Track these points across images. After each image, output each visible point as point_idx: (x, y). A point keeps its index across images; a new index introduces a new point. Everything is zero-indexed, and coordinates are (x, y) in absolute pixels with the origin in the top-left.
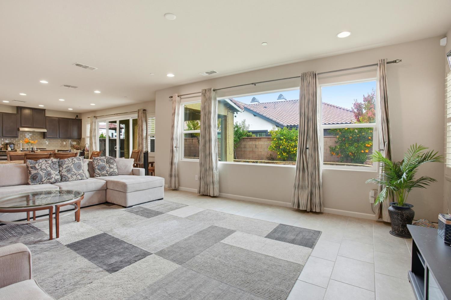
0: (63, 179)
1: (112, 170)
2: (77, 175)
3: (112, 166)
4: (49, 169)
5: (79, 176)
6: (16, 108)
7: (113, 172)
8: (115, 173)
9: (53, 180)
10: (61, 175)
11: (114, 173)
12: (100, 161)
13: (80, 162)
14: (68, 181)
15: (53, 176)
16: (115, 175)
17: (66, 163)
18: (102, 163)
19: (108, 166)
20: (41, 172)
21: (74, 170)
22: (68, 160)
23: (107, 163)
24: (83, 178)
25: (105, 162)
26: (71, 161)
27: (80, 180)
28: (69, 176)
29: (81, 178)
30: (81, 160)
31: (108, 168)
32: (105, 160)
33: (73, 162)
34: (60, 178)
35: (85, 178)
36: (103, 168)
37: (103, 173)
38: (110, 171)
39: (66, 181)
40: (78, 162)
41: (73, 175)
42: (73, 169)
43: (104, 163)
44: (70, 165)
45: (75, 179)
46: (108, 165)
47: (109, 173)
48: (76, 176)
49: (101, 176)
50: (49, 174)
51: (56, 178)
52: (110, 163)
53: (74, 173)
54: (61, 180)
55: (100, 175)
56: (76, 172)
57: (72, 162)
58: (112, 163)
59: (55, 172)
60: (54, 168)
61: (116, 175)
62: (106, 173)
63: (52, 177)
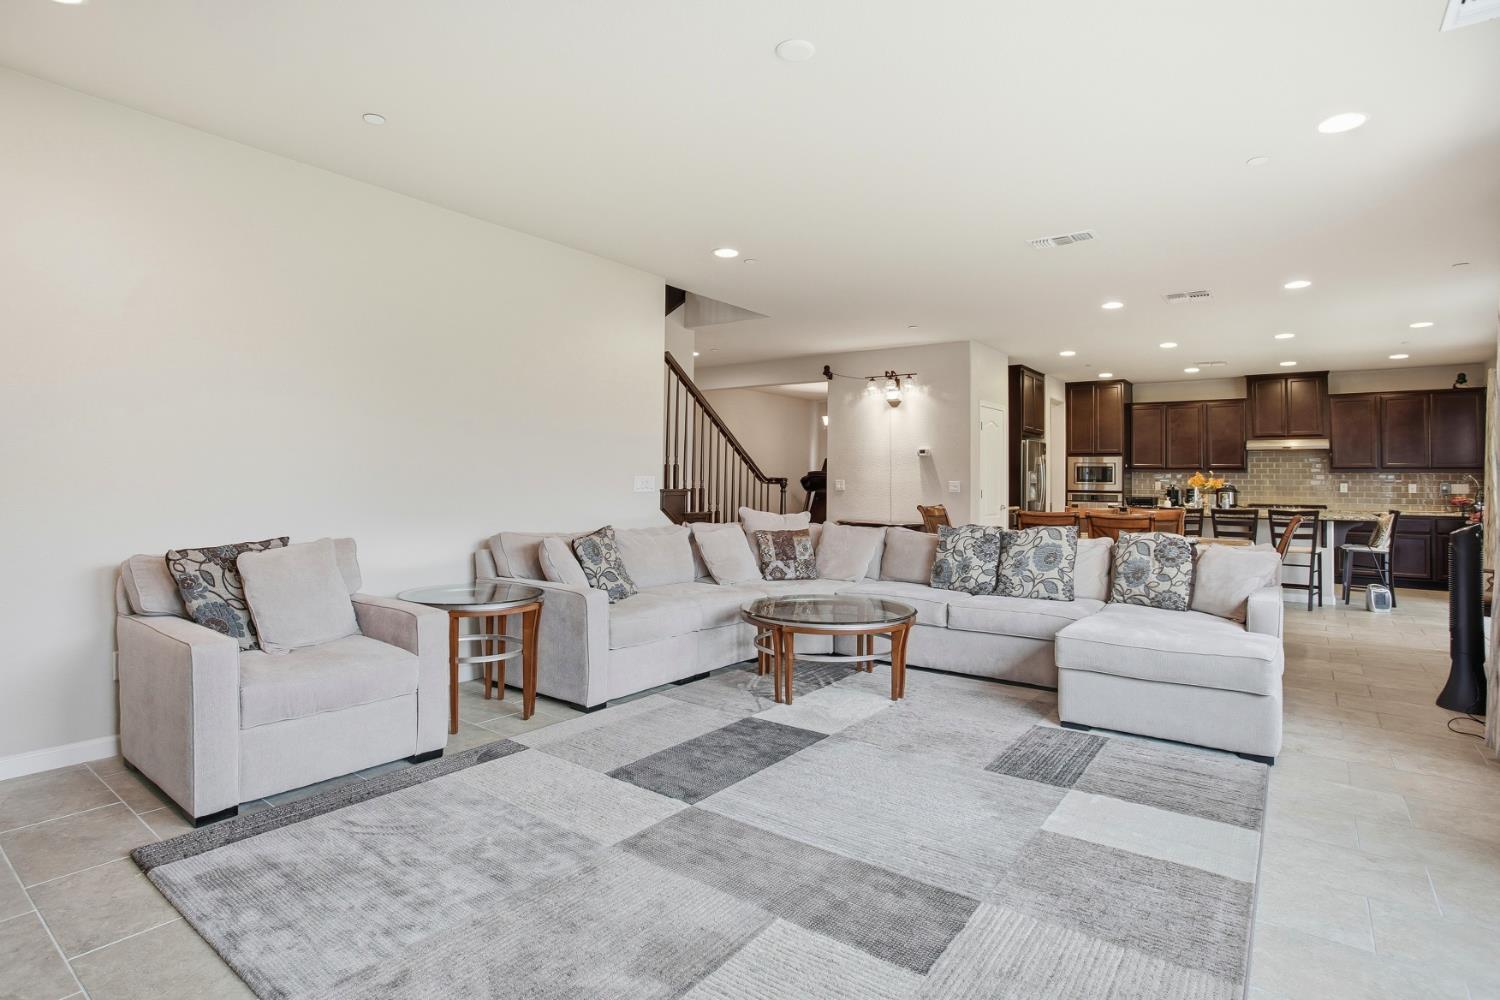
0: (1000, 586)
1: (1165, 586)
2: (1036, 581)
3: (1171, 571)
4: (970, 553)
5: (1041, 587)
6: (1245, 380)
7: (1167, 595)
8: (1175, 598)
9: (971, 584)
10: (998, 576)
11: (1170, 598)
12: (1133, 548)
13: (1057, 542)
14: (1009, 595)
15: (974, 573)
16: (1172, 609)
17: (1017, 543)
18: (1138, 556)
19: (1157, 571)
20: (950, 560)
21: (1032, 566)
22: (1027, 533)
23: (1156, 556)
24: (1053, 596)
25: (1152, 554)
26: (1031, 538)
27: (1044, 598)
28: (1016, 580)
29: (1046, 595)
30: (1064, 538)
31: (1152, 578)
32: (1153, 546)
33: (1037, 542)
34: (994, 583)
35: (1060, 595)
36: (1138, 574)
37: (1136, 591)
38: (1157, 589)
39: (1005, 593)
40: (1051, 541)
41: (1027, 579)
42: (1031, 561)
43: (1146, 558)
44: (1026, 548)
45: (1031, 593)
46: (1157, 564)
47: (1152, 595)
48: (1034, 586)
49: (1129, 601)
50: (965, 567)
51: (980, 581)
52: (1168, 560)
53: (1028, 573)
54: (995, 589)
55: (1126, 596)
56: (1036, 572)
57: (1034, 539)
58: (1173, 560)
59: (982, 563)
60: (982, 551)
61: (1177, 609)
62: (1143, 593)
63: (971, 577)
